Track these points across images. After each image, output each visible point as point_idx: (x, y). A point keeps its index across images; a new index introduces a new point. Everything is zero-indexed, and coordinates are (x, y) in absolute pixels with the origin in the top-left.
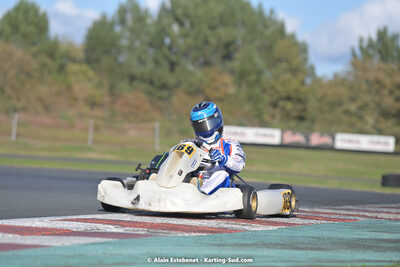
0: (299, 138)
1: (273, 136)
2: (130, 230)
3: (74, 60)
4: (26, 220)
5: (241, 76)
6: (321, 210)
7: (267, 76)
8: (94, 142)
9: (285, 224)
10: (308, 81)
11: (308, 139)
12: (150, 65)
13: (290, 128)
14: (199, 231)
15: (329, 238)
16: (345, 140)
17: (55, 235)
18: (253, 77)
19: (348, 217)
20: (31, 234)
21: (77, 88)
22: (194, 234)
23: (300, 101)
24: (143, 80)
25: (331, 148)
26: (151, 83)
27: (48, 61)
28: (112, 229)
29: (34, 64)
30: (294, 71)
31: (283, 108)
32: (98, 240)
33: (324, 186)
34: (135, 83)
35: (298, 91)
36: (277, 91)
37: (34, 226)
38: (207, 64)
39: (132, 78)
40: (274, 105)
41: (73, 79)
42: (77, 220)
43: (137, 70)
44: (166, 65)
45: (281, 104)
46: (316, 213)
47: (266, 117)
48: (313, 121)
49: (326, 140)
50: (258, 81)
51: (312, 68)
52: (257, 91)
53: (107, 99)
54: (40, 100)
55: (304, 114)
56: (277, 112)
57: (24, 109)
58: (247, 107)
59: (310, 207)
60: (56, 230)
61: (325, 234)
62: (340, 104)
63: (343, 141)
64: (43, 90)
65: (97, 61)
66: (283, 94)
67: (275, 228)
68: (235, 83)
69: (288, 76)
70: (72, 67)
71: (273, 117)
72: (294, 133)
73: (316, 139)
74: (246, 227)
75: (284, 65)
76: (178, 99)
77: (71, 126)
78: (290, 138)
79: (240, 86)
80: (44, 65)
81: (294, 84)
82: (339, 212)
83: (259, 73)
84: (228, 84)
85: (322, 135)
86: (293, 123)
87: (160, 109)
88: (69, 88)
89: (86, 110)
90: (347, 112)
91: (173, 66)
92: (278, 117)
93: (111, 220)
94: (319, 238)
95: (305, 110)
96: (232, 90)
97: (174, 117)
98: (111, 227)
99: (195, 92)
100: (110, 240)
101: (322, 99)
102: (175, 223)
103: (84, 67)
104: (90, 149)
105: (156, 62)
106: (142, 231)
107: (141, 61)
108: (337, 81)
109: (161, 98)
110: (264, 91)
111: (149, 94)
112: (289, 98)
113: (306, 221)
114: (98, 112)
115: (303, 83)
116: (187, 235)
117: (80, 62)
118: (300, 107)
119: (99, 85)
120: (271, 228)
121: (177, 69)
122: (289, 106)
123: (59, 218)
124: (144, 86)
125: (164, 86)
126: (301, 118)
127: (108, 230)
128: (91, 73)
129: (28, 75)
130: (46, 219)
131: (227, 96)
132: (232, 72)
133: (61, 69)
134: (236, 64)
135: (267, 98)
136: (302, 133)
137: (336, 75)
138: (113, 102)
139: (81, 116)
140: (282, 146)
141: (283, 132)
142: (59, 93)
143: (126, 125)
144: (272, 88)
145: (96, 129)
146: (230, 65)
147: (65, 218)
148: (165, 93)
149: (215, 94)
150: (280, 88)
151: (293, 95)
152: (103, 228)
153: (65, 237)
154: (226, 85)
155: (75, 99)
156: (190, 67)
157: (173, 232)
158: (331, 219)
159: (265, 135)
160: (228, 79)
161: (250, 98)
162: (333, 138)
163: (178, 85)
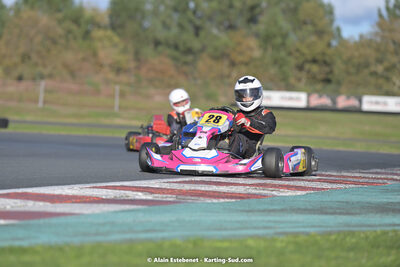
0: (326, 101)
1: (299, 99)
2: (158, 197)
3: (99, 26)
4: (56, 187)
5: (266, 39)
6: (349, 174)
7: (293, 39)
8: (120, 108)
9: (313, 189)
10: (334, 43)
11: (334, 102)
12: (175, 30)
13: (317, 91)
14: (227, 197)
15: (358, 202)
16: (371, 103)
17: (85, 202)
18: (278, 40)
19: (375, 181)
20: (61, 202)
21: (102, 54)
22: (222, 200)
23: (326, 63)
24: (168, 45)
25: (359, 111)
26: (176, 47)
27: (74, 27)
28: (141, 196)
29: (60, 31)
30: (320, 33)
31: (309, 72)
32: (127, 207)
33: (351, 149)
34: (160, 48)
35: (324, 54)
36: (303, 54)
37: (64, 193)
38: (231, 27)
39: (157, 43)
40: (300, 68)
41: (98, 45)
42: (106, 187)
43: (161, 34)
44: (191, 29)
45: (307, 66)
46: (344, 177)
47: (292, 80)
48: (339, 83)
49: (353, 102)
50: (283, 44)
51: (339, 30)
52: (283, 54)
53: (132, 65)
54: (66, 66)
55: (330, 76)
56: (303, 75)
57: (51, 76)
58: (273, 71)
59: (338, 171)
60: (87, 197)
61: (354, 198)
62: (367, 65)
63: (370, 103)
64: (69, 57)
65: (122, 26)
66: (309, 57)
67: (304, 193)
68: (260, 46)
69: (313, 38)
70: (97, 33)
71: (299, 80)
72: (320, 96)
73: (342, 102)
74: (274, 193)
75: (310, 28)
76: (204, 64)
77: (97, 92)
78: (316, 101)
79: (265, 49)
80: (69, 32)
81: (320, 46)
82: (367, 175)
83: (285, 36)
84: (253, 47)
85: (348, 98)
86: (319, 86)
87: (186, 74)
88: (95, 54)
89: (111, 76)
90: (374, 74)
91: (197, 30)
92: (304, 80)
93: (140, 187)
94: (347, 202)
95: (331, 72)
96: (257, 53)
97: (199, 82)
98: (140, 194)
99: (220, 56)
100: (140, 207)
101: (348, 61)
102: (203, 189)
103: (109, 33)
104: (116, 115)
105: (181, 26)
106: (171, 198)
107: (166, 26)
108: (364, 43)
109: (186, 63)
110: (290, 54)
111: (174, 59)
112: (314, 61)
113: (335, 186)
114: (124, 78)
115: (329, 45)
116: (215, 201)
117: (105, 28)
118: (327, 69)
119: (124, 51)
120: (299, 193)
121: (202, 34)
122: (315, 68)
123: (88, 186)
124: (169, 51)
125: (189, 51)
126: (328, 81)
127: (137, 197)
128: (116, 39)
129: (54, 42)
130: (76, 187)
131: (252, 59)
132: (257, 35)
133: (87, 35)
134: (261, 27)
135: (292, 61)
136: (328, 96)
137: (361, 36)
138: (138, 68)
139: (107, 82)
140: (308, 109)
141: (309, 95)
142: (84, 59)
143: (152, 91)
144: (298, 50)
145: (122, 95)
146: (254, 28)
147: (95, 185)
148: (190, 58)
149: (240, 58)
150: (305, 50)
151: (319, 57)
152: (132, 195)
153: (95, 205)
154: (251, 49)
155: (101, 66)
156: (215, 31)
157: (202, 198)
158: (359, 183)
159: (291, 99)
160: (253, 42)
161: (275, 62)
162: (360, 101)
163: (203, 49)
